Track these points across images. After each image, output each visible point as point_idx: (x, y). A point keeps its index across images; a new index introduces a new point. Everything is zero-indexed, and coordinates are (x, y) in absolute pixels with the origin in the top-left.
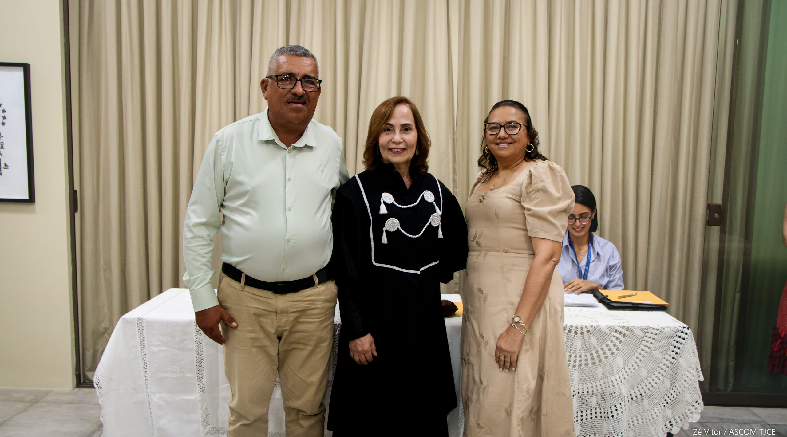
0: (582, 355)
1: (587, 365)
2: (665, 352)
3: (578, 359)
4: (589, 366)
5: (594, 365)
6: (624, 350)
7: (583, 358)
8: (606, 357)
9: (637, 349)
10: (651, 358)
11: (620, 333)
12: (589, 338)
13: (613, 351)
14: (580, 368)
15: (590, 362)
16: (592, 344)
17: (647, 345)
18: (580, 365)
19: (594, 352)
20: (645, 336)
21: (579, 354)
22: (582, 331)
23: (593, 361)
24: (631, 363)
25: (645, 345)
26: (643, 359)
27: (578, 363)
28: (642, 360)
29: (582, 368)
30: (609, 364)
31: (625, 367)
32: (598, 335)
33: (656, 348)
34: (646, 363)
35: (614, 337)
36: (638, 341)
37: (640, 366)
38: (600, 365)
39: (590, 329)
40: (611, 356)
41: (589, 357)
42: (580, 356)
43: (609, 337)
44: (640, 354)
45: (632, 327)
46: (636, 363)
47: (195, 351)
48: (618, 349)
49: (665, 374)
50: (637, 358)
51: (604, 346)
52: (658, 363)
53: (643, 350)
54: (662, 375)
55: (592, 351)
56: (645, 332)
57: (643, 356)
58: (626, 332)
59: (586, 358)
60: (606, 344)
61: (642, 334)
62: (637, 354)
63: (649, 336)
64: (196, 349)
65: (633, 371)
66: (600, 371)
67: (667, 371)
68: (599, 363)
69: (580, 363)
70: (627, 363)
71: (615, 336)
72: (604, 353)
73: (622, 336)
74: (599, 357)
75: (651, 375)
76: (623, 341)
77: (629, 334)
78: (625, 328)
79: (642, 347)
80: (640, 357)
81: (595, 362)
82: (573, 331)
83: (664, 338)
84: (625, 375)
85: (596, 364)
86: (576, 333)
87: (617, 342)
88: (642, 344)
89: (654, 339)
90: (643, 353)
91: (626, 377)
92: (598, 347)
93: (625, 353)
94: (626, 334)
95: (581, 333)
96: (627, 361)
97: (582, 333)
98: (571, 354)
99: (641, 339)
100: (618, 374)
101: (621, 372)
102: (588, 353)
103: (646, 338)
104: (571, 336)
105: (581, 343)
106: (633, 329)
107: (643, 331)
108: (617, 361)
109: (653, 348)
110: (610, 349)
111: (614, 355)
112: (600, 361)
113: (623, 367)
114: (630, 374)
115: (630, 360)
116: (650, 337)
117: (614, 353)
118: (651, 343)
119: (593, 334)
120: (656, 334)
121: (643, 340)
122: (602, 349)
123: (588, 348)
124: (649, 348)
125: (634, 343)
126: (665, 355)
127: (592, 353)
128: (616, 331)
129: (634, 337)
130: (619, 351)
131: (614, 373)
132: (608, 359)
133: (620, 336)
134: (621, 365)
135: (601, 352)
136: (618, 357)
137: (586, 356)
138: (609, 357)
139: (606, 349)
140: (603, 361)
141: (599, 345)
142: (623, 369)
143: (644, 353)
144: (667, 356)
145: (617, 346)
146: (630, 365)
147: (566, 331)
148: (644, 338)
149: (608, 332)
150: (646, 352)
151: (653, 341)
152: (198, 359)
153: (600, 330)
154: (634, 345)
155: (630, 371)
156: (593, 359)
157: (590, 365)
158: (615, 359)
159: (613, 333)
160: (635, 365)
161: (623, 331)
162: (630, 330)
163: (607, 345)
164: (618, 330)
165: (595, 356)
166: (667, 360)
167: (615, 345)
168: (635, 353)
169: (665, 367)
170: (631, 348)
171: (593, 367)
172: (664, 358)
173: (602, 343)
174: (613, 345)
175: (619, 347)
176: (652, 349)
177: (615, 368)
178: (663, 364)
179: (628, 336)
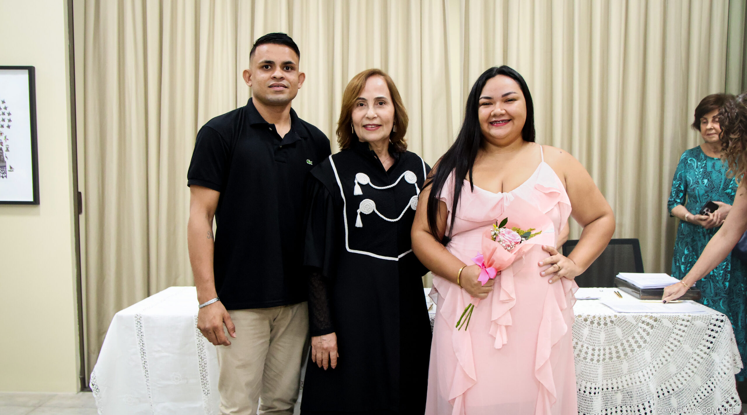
0: (606, 348)
1: (611, 358)
2: (696, 346)
3: (602, 352)
4: (613, 360)
5: (619, 359)
6: (651, 342)
7: (607, 351)
8: (632, 351)
9: (666, 342)
10: (681, 353)
11: (648, 324)
12: (613, 329)
13: (639, 343)
14: (604, 362)
15: (614, 355)
16: (616, 336)
17: (677, 338)
18: (604, 359)
19: (619, 345)
20: (674, 328)
21: (602, 347)
22: (605, 321)
23: (618, 355)
24: (659, 357)
25: (674, 338)
26: (671, 353)
27: (602, 357)
28: (671, 355)
29: (606, 362)
30: (636, 358)
31: (654, 362)
32: (623, 325)
33: (686, 342)
34: (675, 357)
35: (641, 329)
36: (667, 333)
37: (668, 361)
38: (625, 358)
39: (614, 319)
40: (638, 349)
41: (614, 350)
42: (604, 349)
43: (635, 328)
44: (669, 347)
45: (660, 318)
46: (664, 357)
47: (198, 355)
48: (645, 342)
49: (695, 370)
50: (666, 352)
51: (630, 339)
52: (689, 358)
53: (672, 343)
54: (693, 372)
55: (616, 343)
56: (674, 324)
57: (673, 350)
58: (654, 324)
59: (610, 351)
60: (632, 336)
61: (671, 326)
62: (666, 348)
63: (679, 328)
64: (199, 353)
65: (661, 366)
66: (625, 366)
67: (697, 367)
68: (624, 357)
69: (604, 357)
70: (655, 358)
71: (642, 327)
72: (630, 346)
73: (650, 328)
74: (624, 350)
75: (681, 371)
76: (650, 333)
77: (657, 326)
78: (653, 319)
79: (671, 340)
80: (669, 351)
81: (620, 355)
82: (596, 322)
83: (694, 331)
84: (653, 370)
85: (621, 358)
86: (599, 324)
87: (644, 334)
88: (671, 337)
89: (684, 331)
90: (672, 346)
91: (654, 372)
92: (623, 339)
93: (653, 346)
94: (654, 325)
95: (604, 324)
96: (655, 355)
97: (606, 324)
98: (594, 347)
99: (670, 332)
100: (646, 369)
101: (649, 367)
102: (613, 346)
103: (675, 331)
104: (594, 328)
105: (605, 334)
106: (662, 319)
107: (672, 322)
108: (644, 355)
109: (683, 341)
110: (636, 342)
111: (641, 349)
112: (626, 354)
113: (651, 361)
114: (657, 369)
115: (658, 354)
116: (680, 330)
117: (641, 346)
118: (681, 336)
119: (618, 325)
120: (686, 326)
121: (672, 332)
122: (628, 341)
123: (612, 340)
124: (679, 341)
125: (662, 335)
126: (695, 349)
127: (617, 345)
128: (643, 322)
129: (662, 328)
130: (646, 344)
131: (641, 368)
132: (634, 353)
133: (648, 328)
134: (649, 359)
135: (626, 345)
136: (646, 351)
137: (610, 349)
138: (636, 351)
139: (632, 341)
140: (628, 355)
141: (625, 337)
142: (651, 364)
143: (674, 346)
144: (698, 351)
145: (644, 339)
146: (658, 359)
147: (588, 322)
148: (673, 330)
149: (635, 323)
150: (676, 346)
151: (683, 334)
152: (201, 363)
153: (626, 320)
154: (662, 338)
155: (658, 366)
156: (617, 352)
157: (615, 359)
158: (643, 353)
159: (640, 324)
160: (663, 360)
161: (651, 322)
162: (658, 321)
163: (634, 338)
164: (645, 321)
165: (620, 348)
166: (698, 355)
167: (642, 337)
168: (664, 346)
169: (695, 363)
170: (659, 341)
171: (617, 361)
172: (695, 353)
173: (628, 335)
174: (640, 337)
175: (647, 339)
176: (682, 343)
177: (642, 362)
178: (694, 359)
179: (656, 328)
